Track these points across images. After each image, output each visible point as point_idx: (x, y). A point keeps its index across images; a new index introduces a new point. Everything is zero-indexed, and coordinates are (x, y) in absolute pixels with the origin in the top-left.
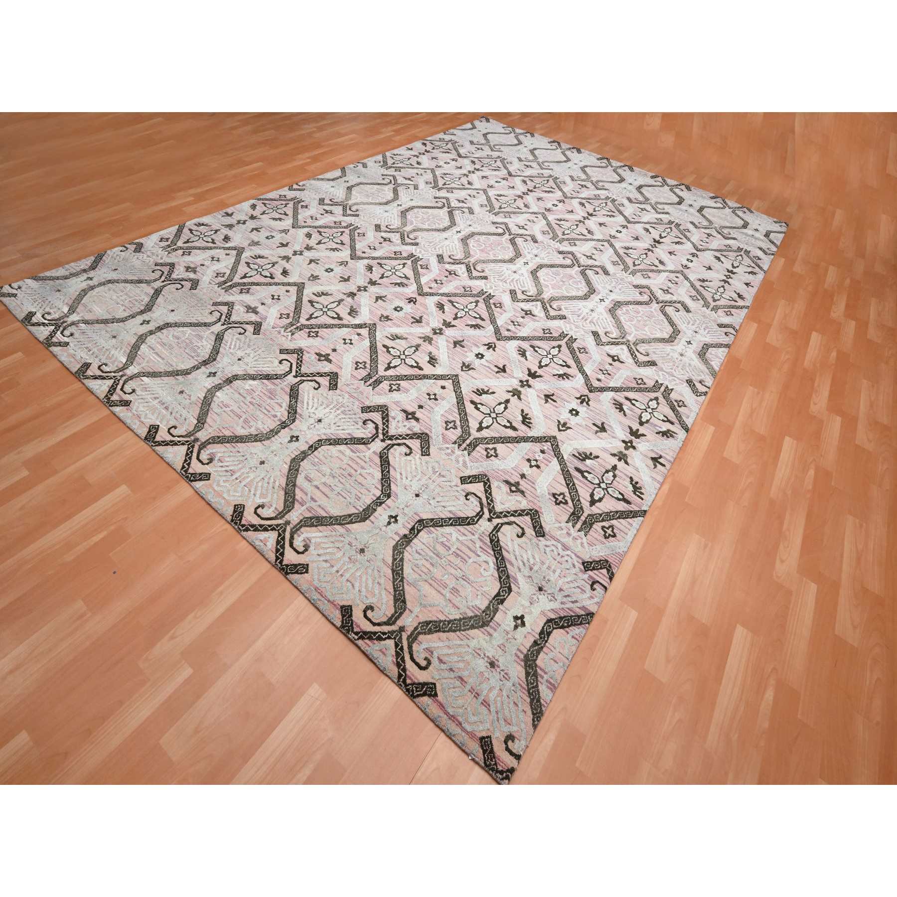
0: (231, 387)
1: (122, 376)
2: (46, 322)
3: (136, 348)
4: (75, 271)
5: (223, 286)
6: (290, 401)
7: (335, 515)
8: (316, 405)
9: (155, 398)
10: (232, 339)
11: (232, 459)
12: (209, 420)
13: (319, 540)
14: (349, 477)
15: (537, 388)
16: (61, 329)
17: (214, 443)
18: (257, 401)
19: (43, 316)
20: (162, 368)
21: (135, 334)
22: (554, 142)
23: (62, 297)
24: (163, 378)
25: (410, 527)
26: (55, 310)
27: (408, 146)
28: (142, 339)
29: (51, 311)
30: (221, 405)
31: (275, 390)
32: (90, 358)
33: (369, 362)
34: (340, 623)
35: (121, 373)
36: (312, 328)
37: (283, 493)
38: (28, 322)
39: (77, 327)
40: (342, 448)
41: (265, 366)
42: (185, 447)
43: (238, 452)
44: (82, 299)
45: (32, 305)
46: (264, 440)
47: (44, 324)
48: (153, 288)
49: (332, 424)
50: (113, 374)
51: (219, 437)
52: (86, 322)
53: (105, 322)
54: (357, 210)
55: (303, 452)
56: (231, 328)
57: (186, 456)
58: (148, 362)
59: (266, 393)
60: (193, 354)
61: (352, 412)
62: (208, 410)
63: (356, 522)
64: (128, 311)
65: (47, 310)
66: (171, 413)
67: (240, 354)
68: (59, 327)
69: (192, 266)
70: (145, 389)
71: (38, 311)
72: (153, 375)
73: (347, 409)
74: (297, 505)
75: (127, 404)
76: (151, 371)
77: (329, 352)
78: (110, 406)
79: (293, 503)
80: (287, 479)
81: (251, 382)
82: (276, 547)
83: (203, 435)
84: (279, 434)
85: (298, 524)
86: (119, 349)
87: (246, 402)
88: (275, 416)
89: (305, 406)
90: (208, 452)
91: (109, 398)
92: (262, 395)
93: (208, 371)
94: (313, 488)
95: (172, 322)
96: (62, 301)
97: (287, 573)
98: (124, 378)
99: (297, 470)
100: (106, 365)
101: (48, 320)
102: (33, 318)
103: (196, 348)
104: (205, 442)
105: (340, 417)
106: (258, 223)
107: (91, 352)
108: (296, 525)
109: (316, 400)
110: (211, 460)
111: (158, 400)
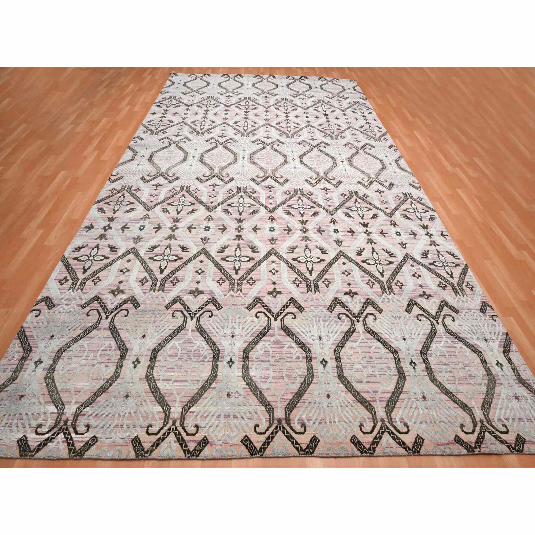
0: (252, 361)
1: (174, 423)
2: (47, 436)
3: (155, 391)
4: (15, 366)
5: (157, 288)
6: (293, 339)
7: (393, 390)
8: (307, 329)
9: (219, 416)
10: (211, 325)
11: (313, 411)
12: (269, 399)
13: (405, 414)
14: (372, 360)
15: (374, 232)
16: (71, 430)
17: (291, 412)
18: (278, 357)
19: (37, 433)
20: (195, 388)
21: (140, 379)
22: (224, 75)
23: (33, 400)
24: (203, 396)
25: (422, 361)
26: (42, 417)
27: (150, 112)
28: (150, 378)
29: (39, 421)
30: (263, 380)
31: (277, 340)
32: (131, 432)
33: (298, 277)
34: (466, 451)
35: (171, 422)
36: (246, 277)
37: (359, 404)
38: (30, 451)
39: (84, 415)
40: (348, 344)
41: (252, 327)
42: (280, 433)
43: (310, 403)
44: (55, 386)
45: (11, 431)
46: (312, 380)
47: (48, 440)
48: (105, 329)
49: (328, 334)
50: (166, 428)
51: (289, 404)
52: (87, 404)
53: (103, 390)
54: (174, 174)
55: (337, 367)
56: (115, 316)
57: (289, 439)
58: (178, 394)
59: (275, 346)
60: (201, 359)
61: (327, 317)
62: (260, 391)
63: (404, 383)
64: (110, 365)
65: (34, 423)
66: (242, 417)
67: (228, 331)
68: (67, 429)
69: (114, 288)
70: (204, 417)
71: (25, 431)
72: (195, 400)
73: (323, 317)
74: (373, 404)
75: (204, 442)
76: (189, 398)
77: (273, 287)
78: (197, 456)
79: (370, 405)
80: (351, 393)
81: (258, 347)
82: (397, 443)
83: (279, 413)
84: (314, 367)
85: (387, 415)
86: (144, 403)
87: (272, 363)
88: (298, 357)
89: (304, 336)
90: (296, 422)
91: (189, 451)
92: (274, 350)
93: (225, 363)
94: (367, 384)
95: (155, 345)
96: (37, 403)
97: (419, 452)
98: (178, 424)
99: (348, 382)
100: (150, 426)
101: (48, 432)
102: (30, 443)
103: (197, 352)
104: (286, 416)
105: (326, 325)
106: (121, 221)
107: (125, 426)
108: (388, 417)
109: (303, 326)
110: (304, 425)
111: (222, 416)
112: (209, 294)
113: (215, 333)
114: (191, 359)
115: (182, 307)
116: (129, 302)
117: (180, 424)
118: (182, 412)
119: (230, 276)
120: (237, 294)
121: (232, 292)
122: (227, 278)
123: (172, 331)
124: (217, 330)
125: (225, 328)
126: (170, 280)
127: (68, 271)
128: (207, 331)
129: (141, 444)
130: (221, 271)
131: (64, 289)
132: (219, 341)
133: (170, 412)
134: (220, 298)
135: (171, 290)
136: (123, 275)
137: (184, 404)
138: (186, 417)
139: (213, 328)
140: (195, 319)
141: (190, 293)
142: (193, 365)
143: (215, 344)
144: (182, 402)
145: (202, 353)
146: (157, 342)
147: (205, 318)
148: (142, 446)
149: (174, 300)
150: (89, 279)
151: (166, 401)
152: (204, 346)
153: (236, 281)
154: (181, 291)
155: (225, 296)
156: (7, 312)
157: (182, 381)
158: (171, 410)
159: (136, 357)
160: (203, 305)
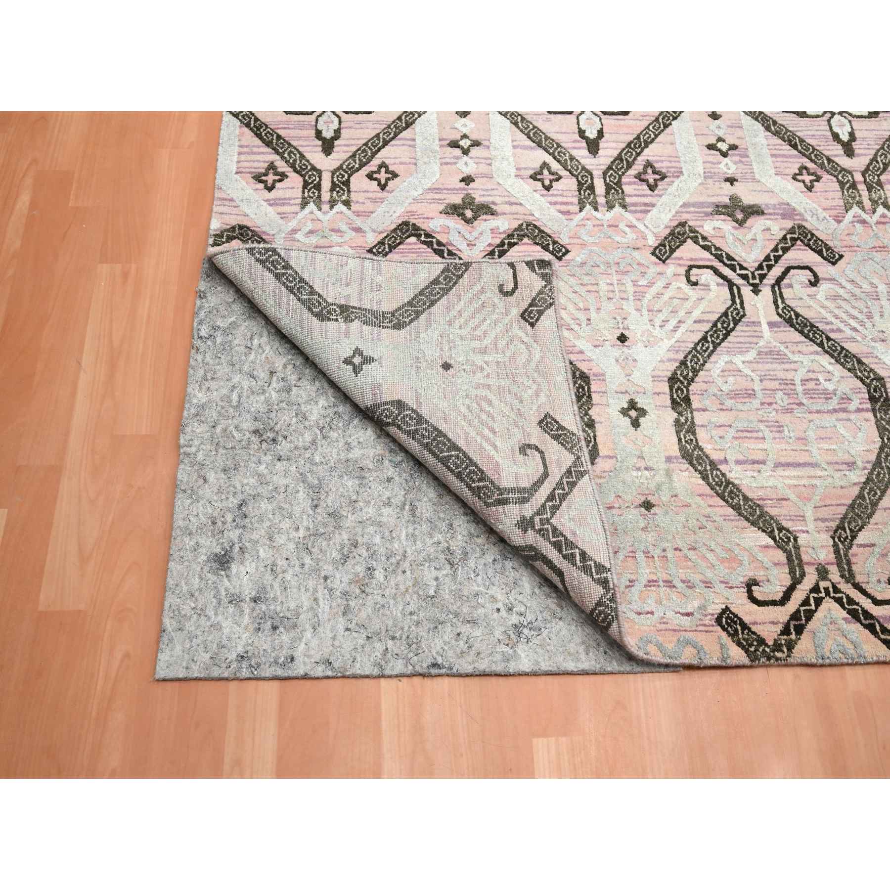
112: (784, 216)
113: (847, 330)
114: (800, 404)
115: (706, 255)
116: (526, 240)
117: (842, 576)
118: (835, 545)
119: (829, 160)
120: (876, 217)
121: (856, 210)
122: (822, 166)
123: (707, 327)
124: (853, 323)
125: (877, 317)
126: (632, 172)
127: (268, 144)
128: (821, 326)
129: (749, 629)
130: (795, 147)
131: (283, 202)
132: (870, 355)
133: (797, 548)
134: (823, 228)
135: (653, 205)
136: (465, 158)
137: (834, 525)
138: (853, 560)
139: (837, 317)
140: (766, 292)
141: (719, 213)
142: (817, 422)
143: (860, 362)
144: (824, 520)
145: (830, 386)
146: (672, 355)
147: (797, 287)
148: (754, 633)
149: (672, 233)
150: (352, 171)
151: (772, 518)
152: (830, 368)
153: (858, 177)
154: (684, 205)
155: (839, 222)
156: (125, 275)
157: (799, 465)
158: (800, 541)
159: (627, 398)
160: (775, 250)
